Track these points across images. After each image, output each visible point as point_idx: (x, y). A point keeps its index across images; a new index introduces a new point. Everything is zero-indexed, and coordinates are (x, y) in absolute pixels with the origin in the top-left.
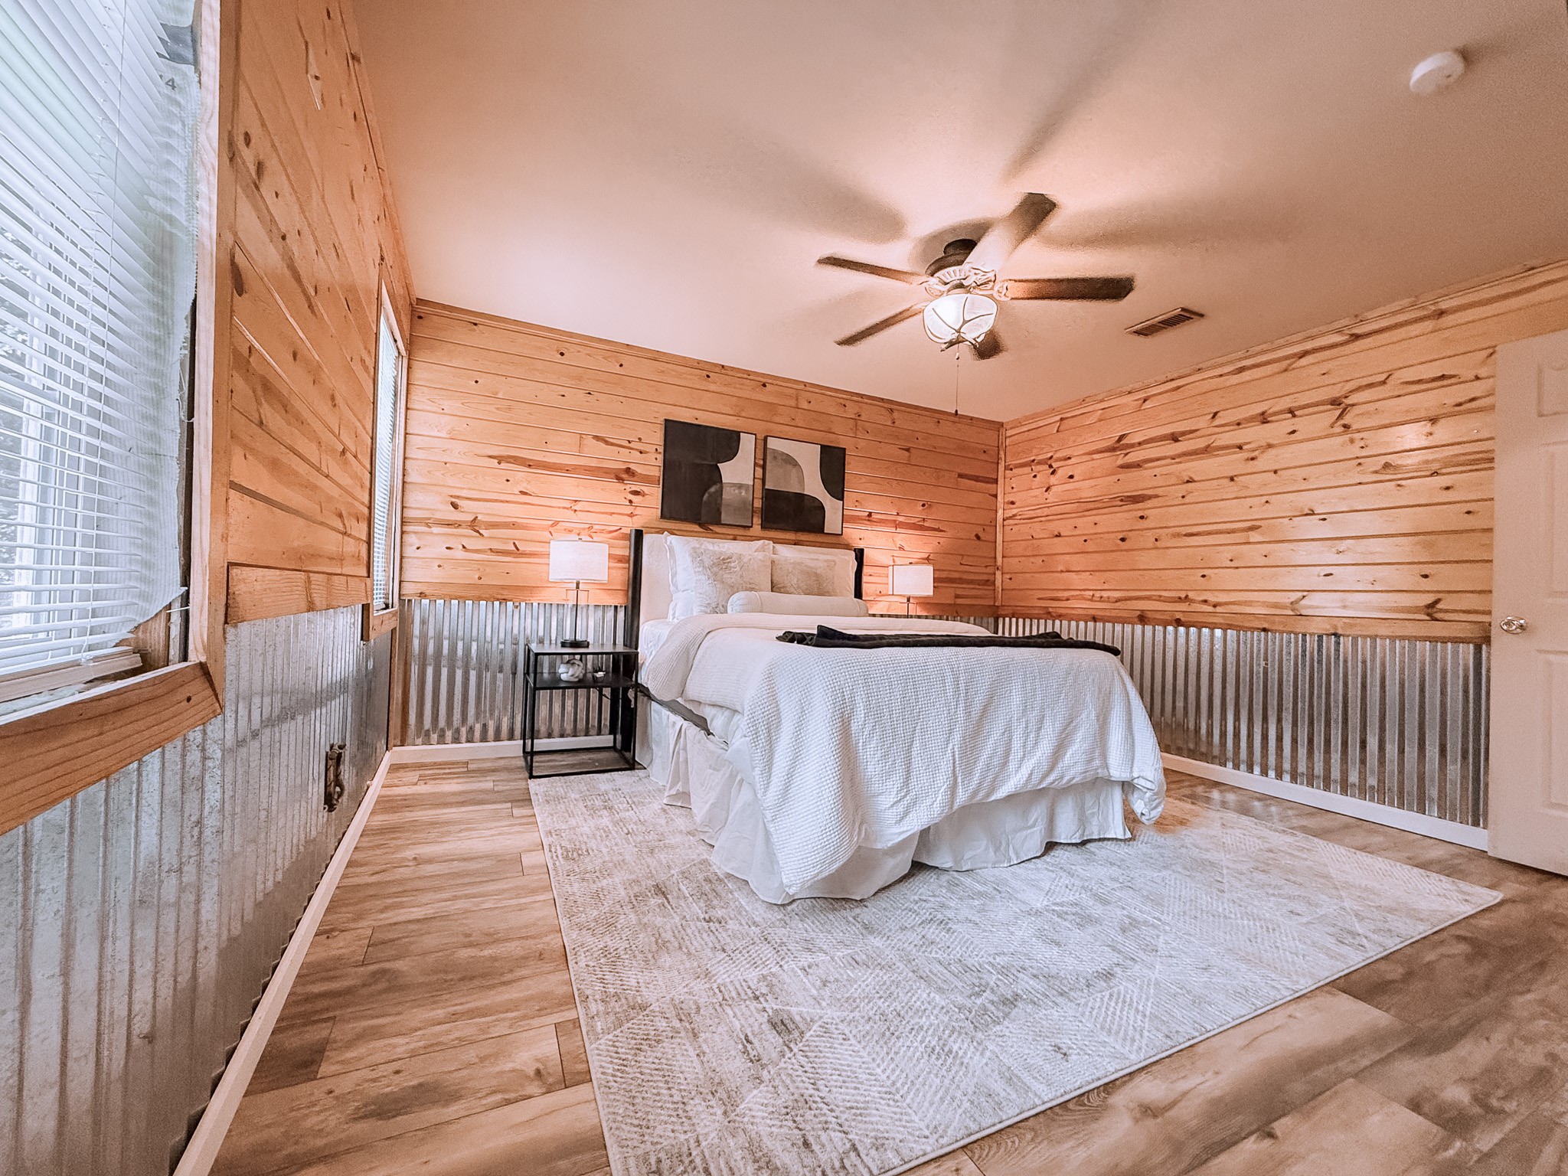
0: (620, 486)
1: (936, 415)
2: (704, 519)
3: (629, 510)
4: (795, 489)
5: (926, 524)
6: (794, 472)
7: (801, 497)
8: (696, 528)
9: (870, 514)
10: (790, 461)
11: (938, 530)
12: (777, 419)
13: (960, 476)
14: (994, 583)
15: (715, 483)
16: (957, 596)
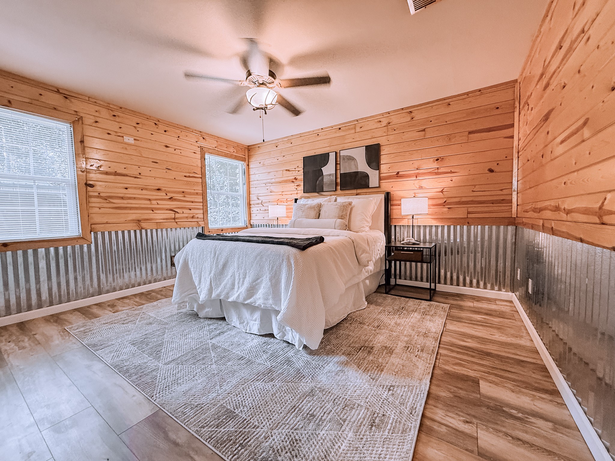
0: (293, 184)
1: (446, 101)
2: (317, 191)
3: (296, 192)
4: (353, 170)
5: (439, 171)
6: (353, 163)
7: (357, 173)
8: (316, 194)
9: (398, 173)
10: (351, 158)
11: (451, 172)
12: (346, 142)
13: (470, 133)
14: (511, 201)
15: (320, 176)
16: (469, 213)
